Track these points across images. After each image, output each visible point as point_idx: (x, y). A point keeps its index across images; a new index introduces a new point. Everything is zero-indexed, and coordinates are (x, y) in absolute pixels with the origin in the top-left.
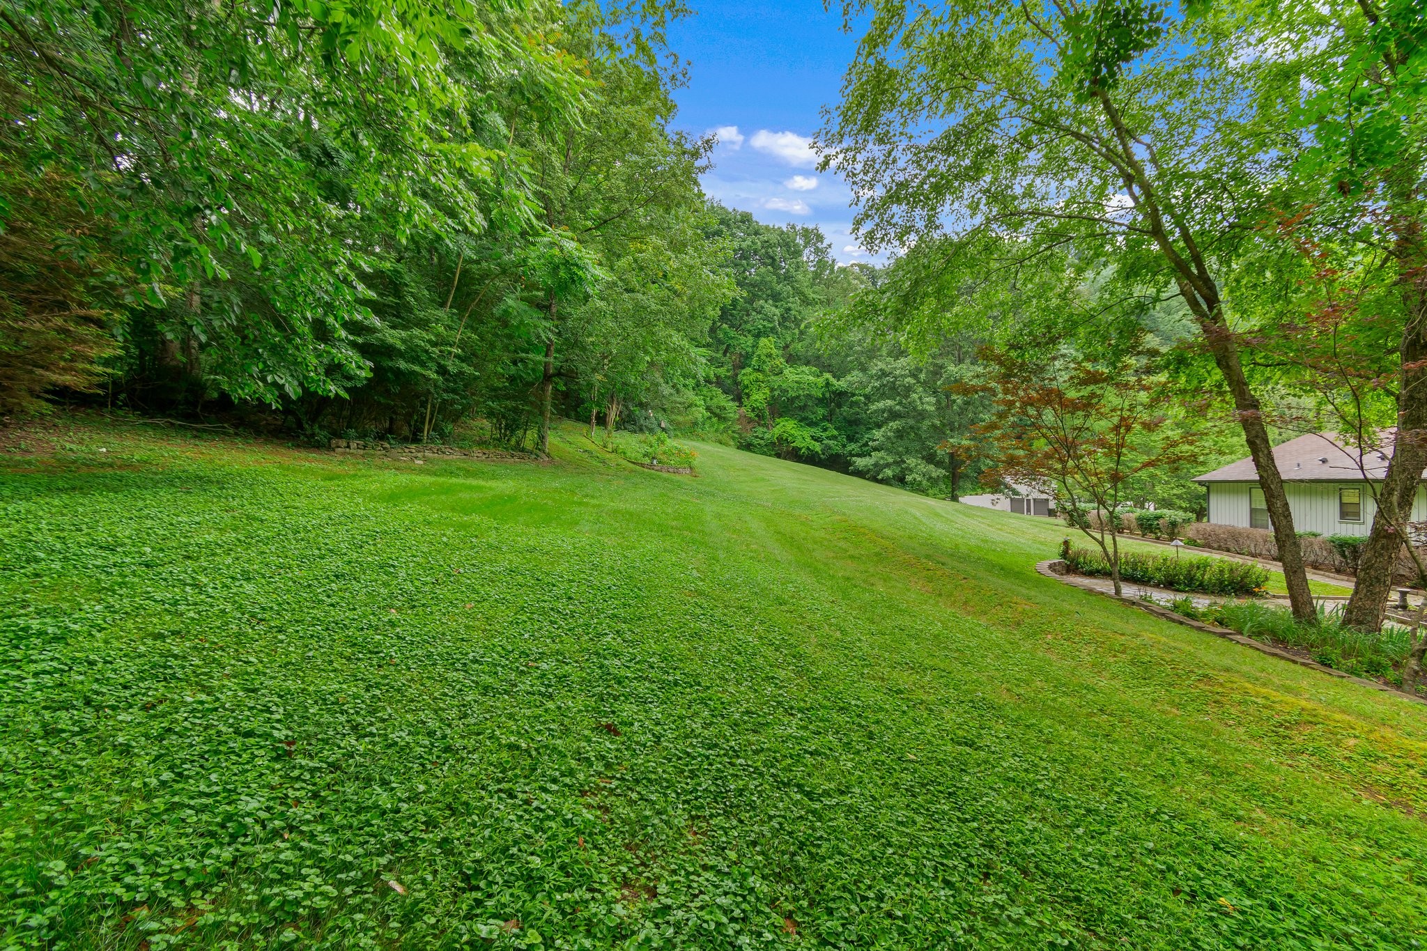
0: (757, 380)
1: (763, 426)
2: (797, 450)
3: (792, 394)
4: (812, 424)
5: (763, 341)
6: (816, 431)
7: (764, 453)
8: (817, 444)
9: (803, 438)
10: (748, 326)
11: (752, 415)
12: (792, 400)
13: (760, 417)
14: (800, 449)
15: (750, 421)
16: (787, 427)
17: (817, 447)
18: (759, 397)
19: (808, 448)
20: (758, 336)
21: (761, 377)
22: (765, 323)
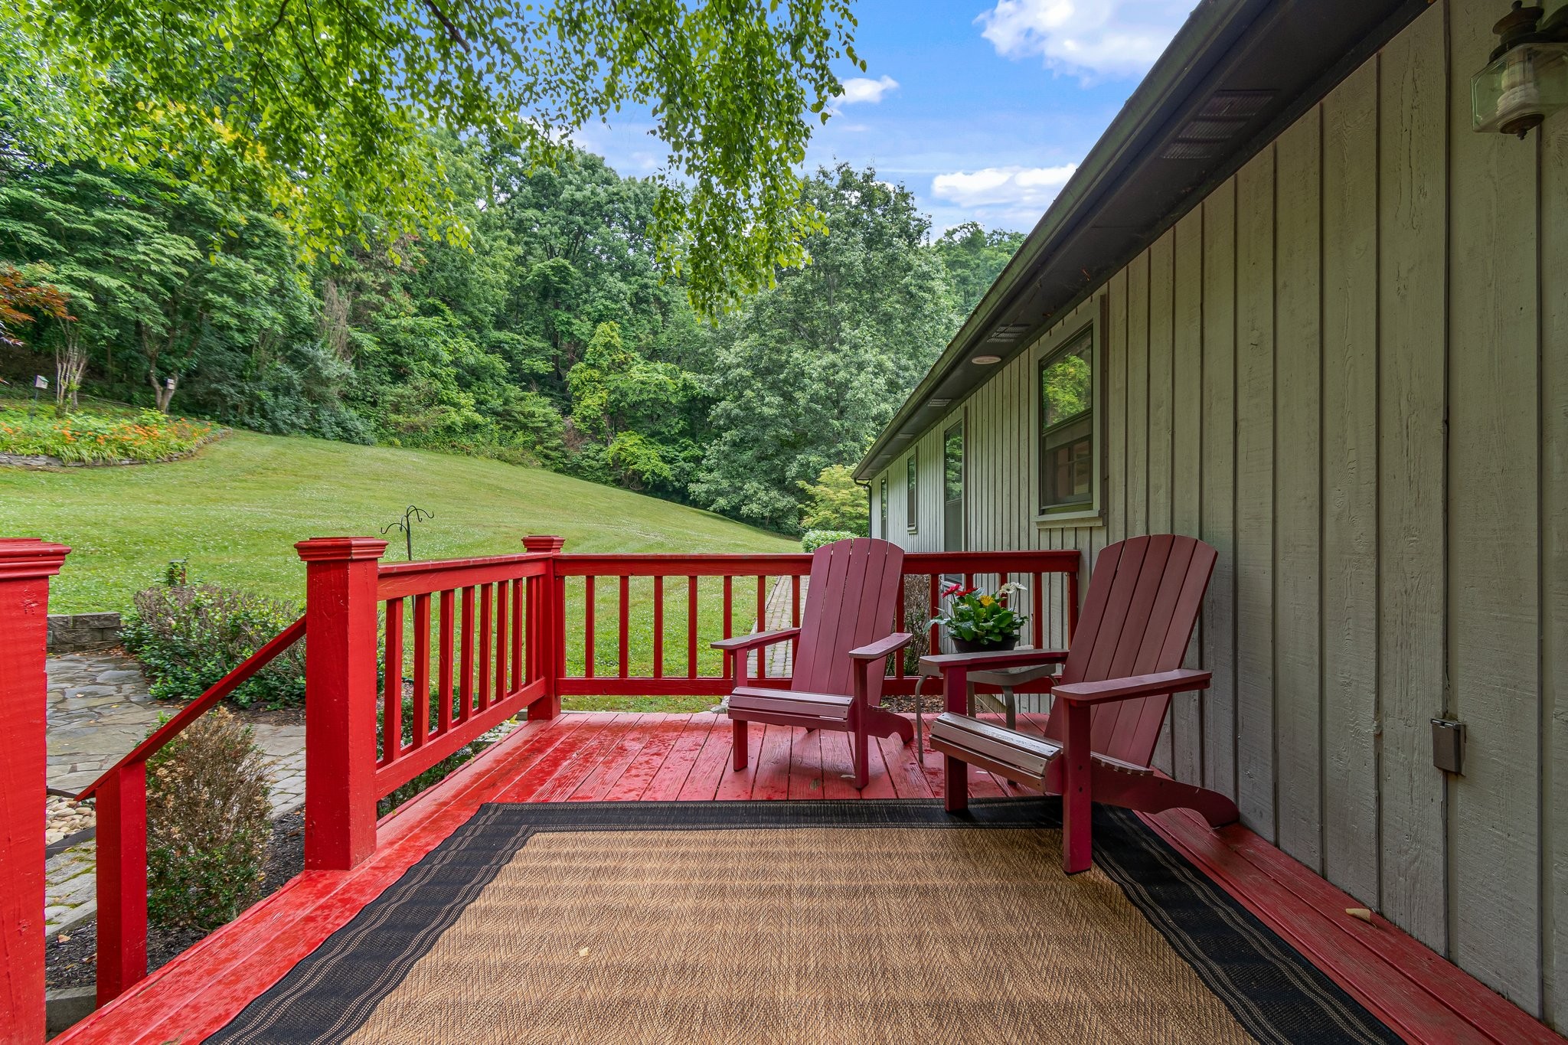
0: (591, 380)
1: (598, 442)
2: (638, 474)
3: (632, 398)
4: (664, 441)
5: (603, 327)
6: (670, 451)
7: (597, 480)
8: (667, 467)
9: (649, 459)
10: (588, 308)
11: (583, 426)
12: (635, 406)
13: (596, 430)
14: (643, 473)
15: (581, 435)
16: (629, 442)
17: (667, 471)
18: (592, 402)
19: (653, 472)
20: (596, 322)
21: (596, 374)
22: (608, 303)
